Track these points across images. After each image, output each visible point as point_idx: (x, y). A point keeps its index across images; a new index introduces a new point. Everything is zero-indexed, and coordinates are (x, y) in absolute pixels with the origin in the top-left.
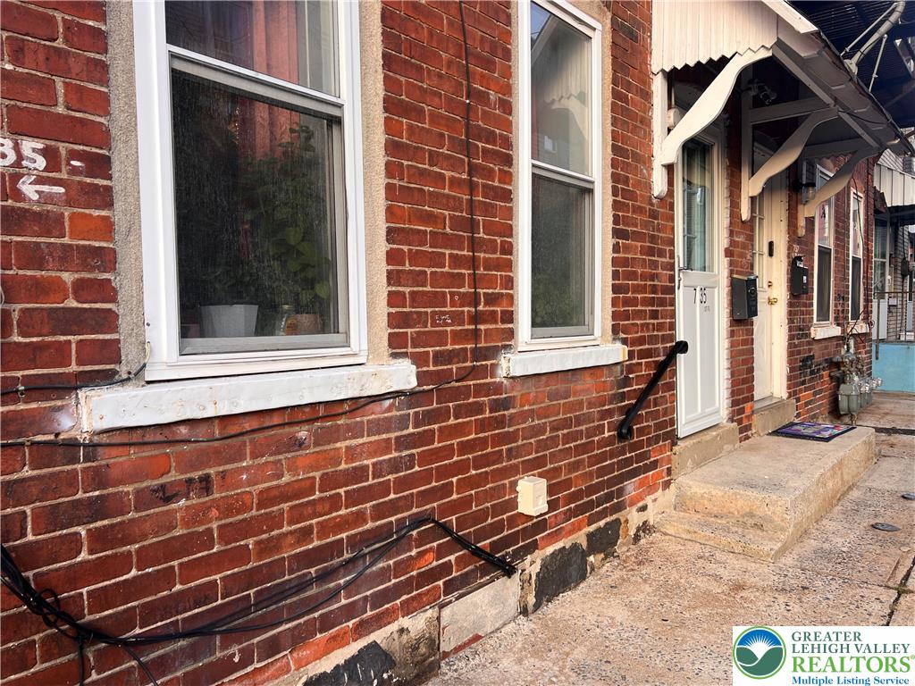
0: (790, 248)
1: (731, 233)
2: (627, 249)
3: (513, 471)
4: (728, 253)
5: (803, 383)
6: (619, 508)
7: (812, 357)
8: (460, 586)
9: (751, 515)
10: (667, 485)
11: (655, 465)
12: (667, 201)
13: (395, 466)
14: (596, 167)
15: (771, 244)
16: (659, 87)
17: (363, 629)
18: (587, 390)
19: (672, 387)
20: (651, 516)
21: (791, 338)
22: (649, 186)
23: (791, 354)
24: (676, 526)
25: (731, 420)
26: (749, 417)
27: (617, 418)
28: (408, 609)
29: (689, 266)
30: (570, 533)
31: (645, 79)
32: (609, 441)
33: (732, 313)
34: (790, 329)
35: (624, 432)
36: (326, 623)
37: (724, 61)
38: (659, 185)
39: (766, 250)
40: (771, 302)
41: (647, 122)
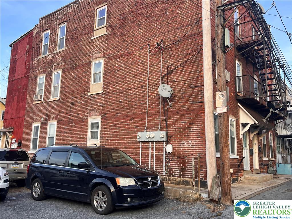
0: (258, 144)
1: (249, 142)
2: (238, 145)
4: (249, 145)
5: (262, 167)
6: (238, 176)
7: (263, 163)
9: (254, 179)
10: (243, 176)
11: (241, 173)
12: (242, 139)
14: (235, 136)
15: (255, 143)
16: (241, 125)
18: (235, 161)
19: (243, 163)
20: (241, 179)
21: (259, 159)
22: (240, 137)
23: (259, 162)
24: (244, 181)
25: (250, 170)
26: (253, 170)
27: (238, 165)
29: (244, 147)
30: (234, 177)
31: (239, 124)
32: (237, 168)
33: (250, 154)
34: (259, 157)
35: (239, 167)
37: (248, 124)
38: (241, 137)
39: (254, 144)
40: (256, 153)
41: (239, 129)
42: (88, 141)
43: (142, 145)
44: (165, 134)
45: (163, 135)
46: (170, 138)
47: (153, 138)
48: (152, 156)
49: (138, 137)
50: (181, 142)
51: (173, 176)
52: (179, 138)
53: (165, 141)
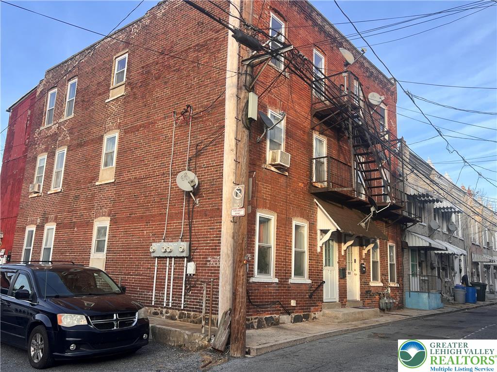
0: (360, 261)
1: (339, 258)
2: (312, 262)
3: (290, 299)
4: (338, 263)
5: (367, 297)
6: (310, 312)
7: (371, 291)
8: (282, 314)
10: (321, 311)
11: (318, 306)
12: (321, 253)
13: (275, 293)
14: (306, 248)
15: (355, 260)
16: (319, 232)
17: (271, 314)
18: (303, 287)
19: (322, 290)
20: (317, 316)
21: (361, 284)
22: (317, 250)
23: (361, 289)
24: (321, 318)
25: (339, 301)
26: (345, 302)
27: (309, 294)
28: (276, 314)
29: (326, 266)
30: (300, 312)
31: (316, 231)
32: (308, 298)
33: (339, 276)
34: (361, 282)
35: (310, 297)
36: (267, 311)
38: (319, 250)
39: (353, 261)
40: (355, 275)
41: (316, 239)
42: (91, 255)
43: (158, 263)
44: (186, 246)
45: (182, 248)
46: (194, 252)
47: (170, 252)
48: (169, 279)
49: (151, 250)
50: (207, 258)
51: (194, 311)
52: (204, 252)
53: (187, 257)
